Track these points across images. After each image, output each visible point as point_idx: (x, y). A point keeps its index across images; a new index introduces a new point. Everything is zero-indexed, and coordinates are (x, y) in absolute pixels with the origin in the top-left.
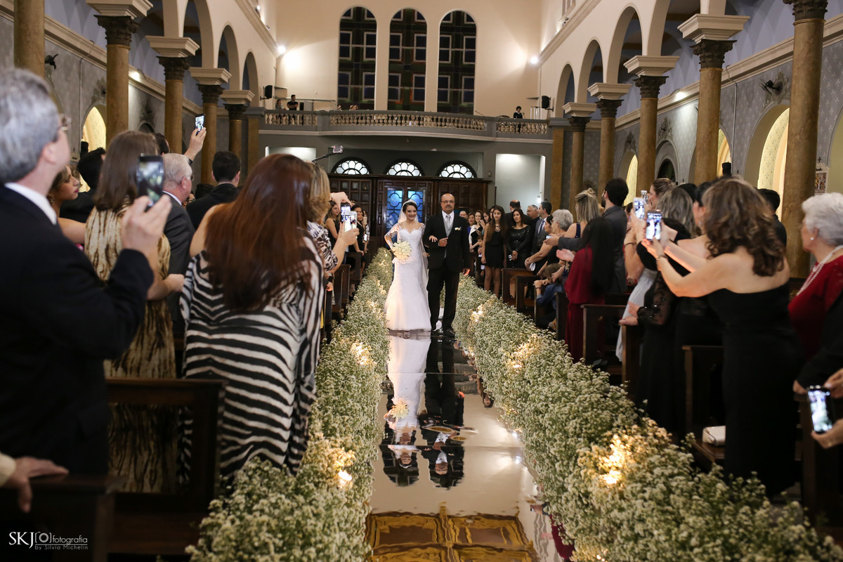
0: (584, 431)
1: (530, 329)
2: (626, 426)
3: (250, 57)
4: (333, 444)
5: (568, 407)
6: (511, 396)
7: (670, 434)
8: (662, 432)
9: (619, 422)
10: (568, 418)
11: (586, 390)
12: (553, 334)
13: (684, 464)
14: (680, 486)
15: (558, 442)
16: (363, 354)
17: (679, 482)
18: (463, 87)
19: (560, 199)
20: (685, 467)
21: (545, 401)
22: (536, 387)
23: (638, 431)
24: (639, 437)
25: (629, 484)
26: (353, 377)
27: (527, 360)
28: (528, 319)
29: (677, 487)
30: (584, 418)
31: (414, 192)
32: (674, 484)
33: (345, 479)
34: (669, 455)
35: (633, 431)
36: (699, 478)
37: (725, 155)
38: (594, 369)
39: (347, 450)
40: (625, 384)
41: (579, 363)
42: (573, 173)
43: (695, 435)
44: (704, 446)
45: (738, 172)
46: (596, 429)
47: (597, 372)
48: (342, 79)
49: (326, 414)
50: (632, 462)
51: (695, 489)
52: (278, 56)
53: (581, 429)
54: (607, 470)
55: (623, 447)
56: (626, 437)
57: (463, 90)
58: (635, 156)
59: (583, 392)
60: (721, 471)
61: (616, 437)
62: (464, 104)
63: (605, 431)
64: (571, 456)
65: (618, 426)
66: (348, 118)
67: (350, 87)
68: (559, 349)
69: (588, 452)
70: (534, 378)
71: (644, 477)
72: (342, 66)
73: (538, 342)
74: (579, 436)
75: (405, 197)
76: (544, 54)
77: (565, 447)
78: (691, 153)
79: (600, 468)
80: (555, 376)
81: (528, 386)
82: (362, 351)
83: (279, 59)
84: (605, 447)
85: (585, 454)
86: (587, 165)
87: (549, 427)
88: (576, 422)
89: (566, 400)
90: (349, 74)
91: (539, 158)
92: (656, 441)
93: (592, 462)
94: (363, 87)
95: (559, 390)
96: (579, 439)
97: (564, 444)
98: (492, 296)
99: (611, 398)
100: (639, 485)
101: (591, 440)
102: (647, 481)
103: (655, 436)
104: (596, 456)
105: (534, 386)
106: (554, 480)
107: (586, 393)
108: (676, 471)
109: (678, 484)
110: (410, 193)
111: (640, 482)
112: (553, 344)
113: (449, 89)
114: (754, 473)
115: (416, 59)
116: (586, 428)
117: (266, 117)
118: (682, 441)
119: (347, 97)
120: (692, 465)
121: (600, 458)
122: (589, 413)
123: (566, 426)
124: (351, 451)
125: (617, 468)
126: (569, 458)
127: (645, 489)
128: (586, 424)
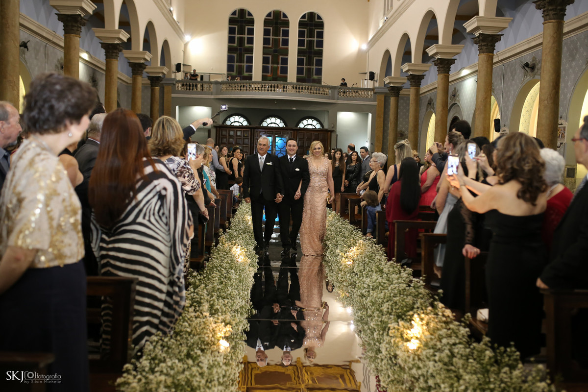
0: (394, 310)
1: (358, 237)
2: (423, 308)
3: (166, 43)
4: (216, 321)
5: (383, 294)
6: (345, 284)
7: (454, 314)
8: (448, 312)
9: (418, 305)
10: (383, 301)
11: (396, 281)
12: (374, 240)
13: (463, 336)
14: (460, 352)
15: (376, 318)
16: (241, 254)
17: (459, 349)
18: (314, 65)
19: (382, 143)
20: (464, 338)
21: (367, 288)
22: (361, 278)
23: (432, 311)
24: (432, 316)
25: (425, 350)
26: (233, 271)
27: (355, 258)
28: (357, 229)
29: (458, 353)
30: (395, 301)
31: (280, 138)
32: (456, 351)
33: (224, 345)
34: (453, 329)
35: (428, 311)
36: (474, 346)
37: (496, 114)
38: (402, 266)
39: (226, 325)
40: (423, 277)
41: (392, 262)
42: (391, 126)
43: (472, 315)
44: (478, 323)
45: (505, 126)
46: (402, 309)
47: (404, 268)
48: (230, 59)
49: (211, 299)
50: (427, 333)
51: (471, 354)
52: (185, 43)
53: (392, 310)
54: (409, 339)
55: (421, 323)
56: (423, 316)
57: (314, 67)
58: (434, 114)
59: (394, 282)
60: (489, 342)
61: (416, 316)
62: (315, 77)
63: (408, 311)
64: (385, 328)
65: (418, 308)
66: (234, 86)
67: (236, 64)
68: (378, 251)
69: (396, 326)
70: (361, 272)
71: (435, 345)
72: (230, 50)
73: (364, 246)
74: (390, 314)
75: (274, 141)
76: (371, 42)
77: (381, 321)
78: (473, 112)
79: (405, 338)
80: (375, 271)
81: (356, 278)
82: (240, 252)
83: (186, 45)
84: (408, 322)
85: (394, 328)
86: (400, 120)
87: (370, 307)
88: (389, 305)
89: (382, 288)
90: (235, 55)
91: (367, 115)
92: (444, 319)
93: (399, 333)
94: (245, 65)
95: (377, 281)
96: (391, 316)
97: (380, 319)
98: (333, 213)
99: (414, 287)
100: (432, 351)
101: (399, 317)
102: (438, 348)
103: (443, 316)
104: (402, 329)
105: (360, 277)
106: (373, 344)
107: (396, 283)
108: (457, 341)
109: (459, 351)
110: (277, 139)
111: (433, 348)
112: (374, 248)
113: (305, 67)
114: (512, 343)
115: (282, 45)
116: (395, 309)
117: (177, 85)
118: (463, 319)
119: (233, 71)
120: (469, 336)
121: (405, 331)
122: (398, 298)
123: (381, 306)
124: (229, 325)
125: (417, 338)
126: (384, 330)
127: (436, 354)
128: (396, 306)
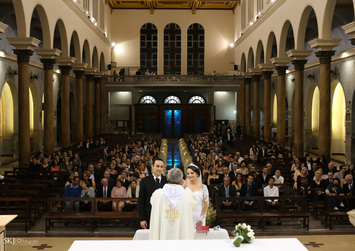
3: (102, 54)
18: (199, 59)
31: (177, 111)
48: (142, 57)
52: (112, 47)
57: (199, 60)
62: (200, 67)
66: (146, 78)
67: (146, 60)
72: (142, 51)
75: (173, 113)
76: (237, 42)
83: (112, 49)
90: (145, 54)
91: (234, 93)
94: (152, 60)
110: (175, 111)
113: (192, 60)
115: (177, 46)
117: (109, 79)
119: (144, 65)
